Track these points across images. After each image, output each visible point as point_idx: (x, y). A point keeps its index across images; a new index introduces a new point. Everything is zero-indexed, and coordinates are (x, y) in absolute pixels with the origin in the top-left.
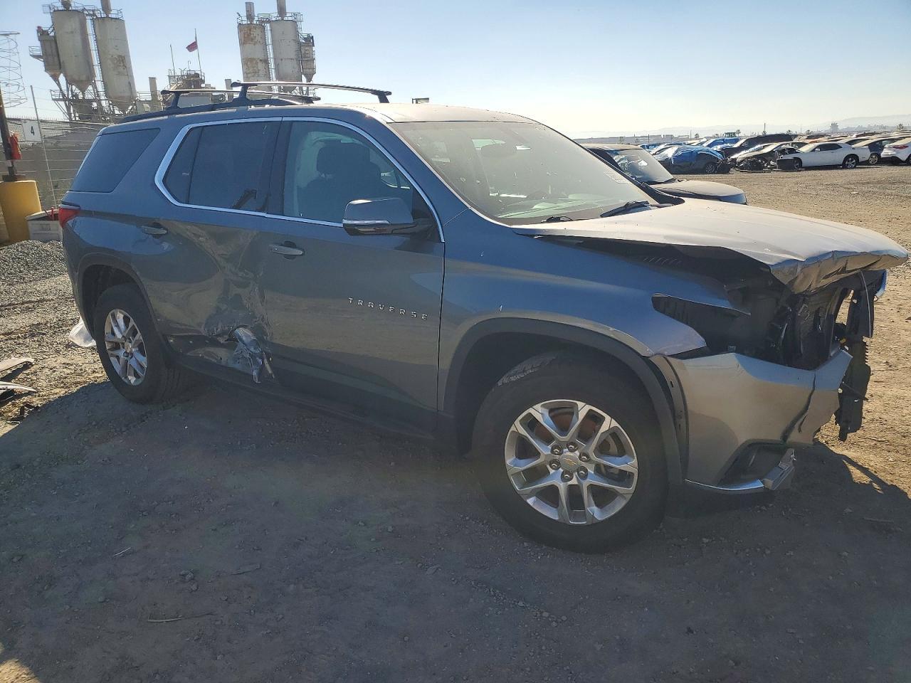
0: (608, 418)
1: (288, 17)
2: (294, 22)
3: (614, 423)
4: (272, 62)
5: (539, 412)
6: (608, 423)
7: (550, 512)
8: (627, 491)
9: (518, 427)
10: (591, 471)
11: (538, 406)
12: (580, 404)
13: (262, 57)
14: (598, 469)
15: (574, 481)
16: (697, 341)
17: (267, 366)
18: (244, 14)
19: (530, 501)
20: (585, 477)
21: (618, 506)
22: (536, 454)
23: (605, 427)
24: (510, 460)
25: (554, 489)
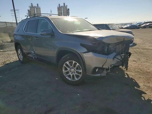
0: (77, 63)
1: (65, 6)
2: (66, 7)
3: (79, 64)
4: (63, 13)
5: (68, 63)
6: (78, 64)
7: (70, 79)
8: (81, 75)
9: (64, 65)
10: (76, 72)
11: (67, 62)
12: (73, 61)
13: (61, 12)
14: (77, 72)
15: (73, 74)
16: (86, 50)
17: (36, 57)
18: (58, 6)
19: (67, 77)
20: (74, 73)
21: (80, 78)
22: (67, 70)
23: (77, 65)
24: (63, 70)
25: (70, 75)
